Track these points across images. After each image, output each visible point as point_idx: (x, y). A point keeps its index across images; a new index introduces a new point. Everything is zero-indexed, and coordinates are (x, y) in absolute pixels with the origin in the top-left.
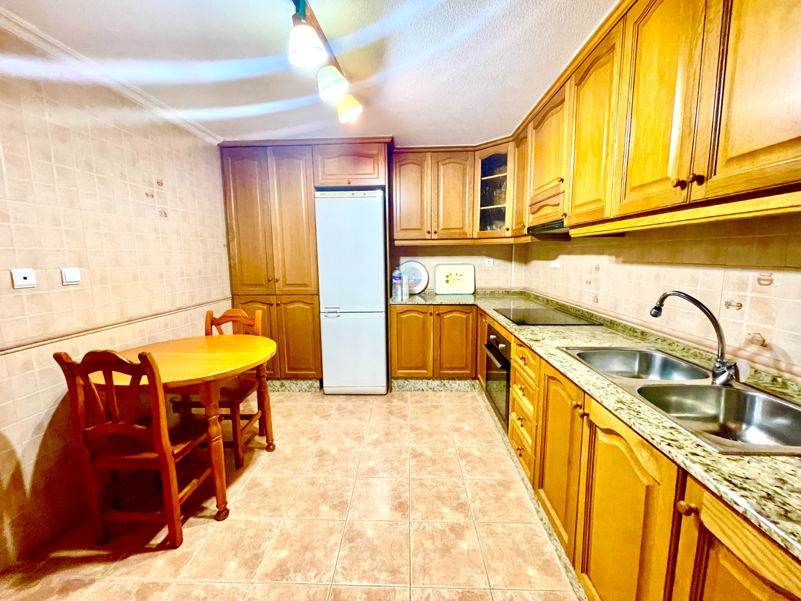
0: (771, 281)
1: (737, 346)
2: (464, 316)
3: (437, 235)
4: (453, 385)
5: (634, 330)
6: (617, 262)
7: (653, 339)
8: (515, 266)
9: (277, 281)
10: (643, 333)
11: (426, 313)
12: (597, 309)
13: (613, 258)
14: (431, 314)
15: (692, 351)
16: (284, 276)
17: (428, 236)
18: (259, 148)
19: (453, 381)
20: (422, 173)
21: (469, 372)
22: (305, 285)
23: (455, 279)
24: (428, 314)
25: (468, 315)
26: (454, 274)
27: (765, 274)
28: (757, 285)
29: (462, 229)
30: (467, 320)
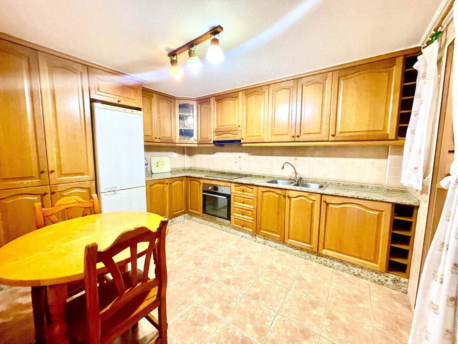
0: (297, 159)
1: (291, 175)
2: (181, 182)
3: (160, 140)
4: (177, 219)
5: (260, 176)
6: (249, 155)
7: (267, 177)
8: (186, 157)
9: (52, 172)
10: (263, 176)
11: (164, 183)
12: (241, 172)
13: (247, 154)
14: (167, 184)
15: (280, 178)
16: (60, 167)
17: (155, 140)
18: (27, 49)
19: (177, 218)
20: (151, 104)
21: (184, 210)
22: (82, 174)
23: (161, 165)
24: (166, 184)
25: (182, 181)
26: (160, 162)
27: (296, 158)
28: (294, 160)
29: (171, 138)
30: (182, 184)
